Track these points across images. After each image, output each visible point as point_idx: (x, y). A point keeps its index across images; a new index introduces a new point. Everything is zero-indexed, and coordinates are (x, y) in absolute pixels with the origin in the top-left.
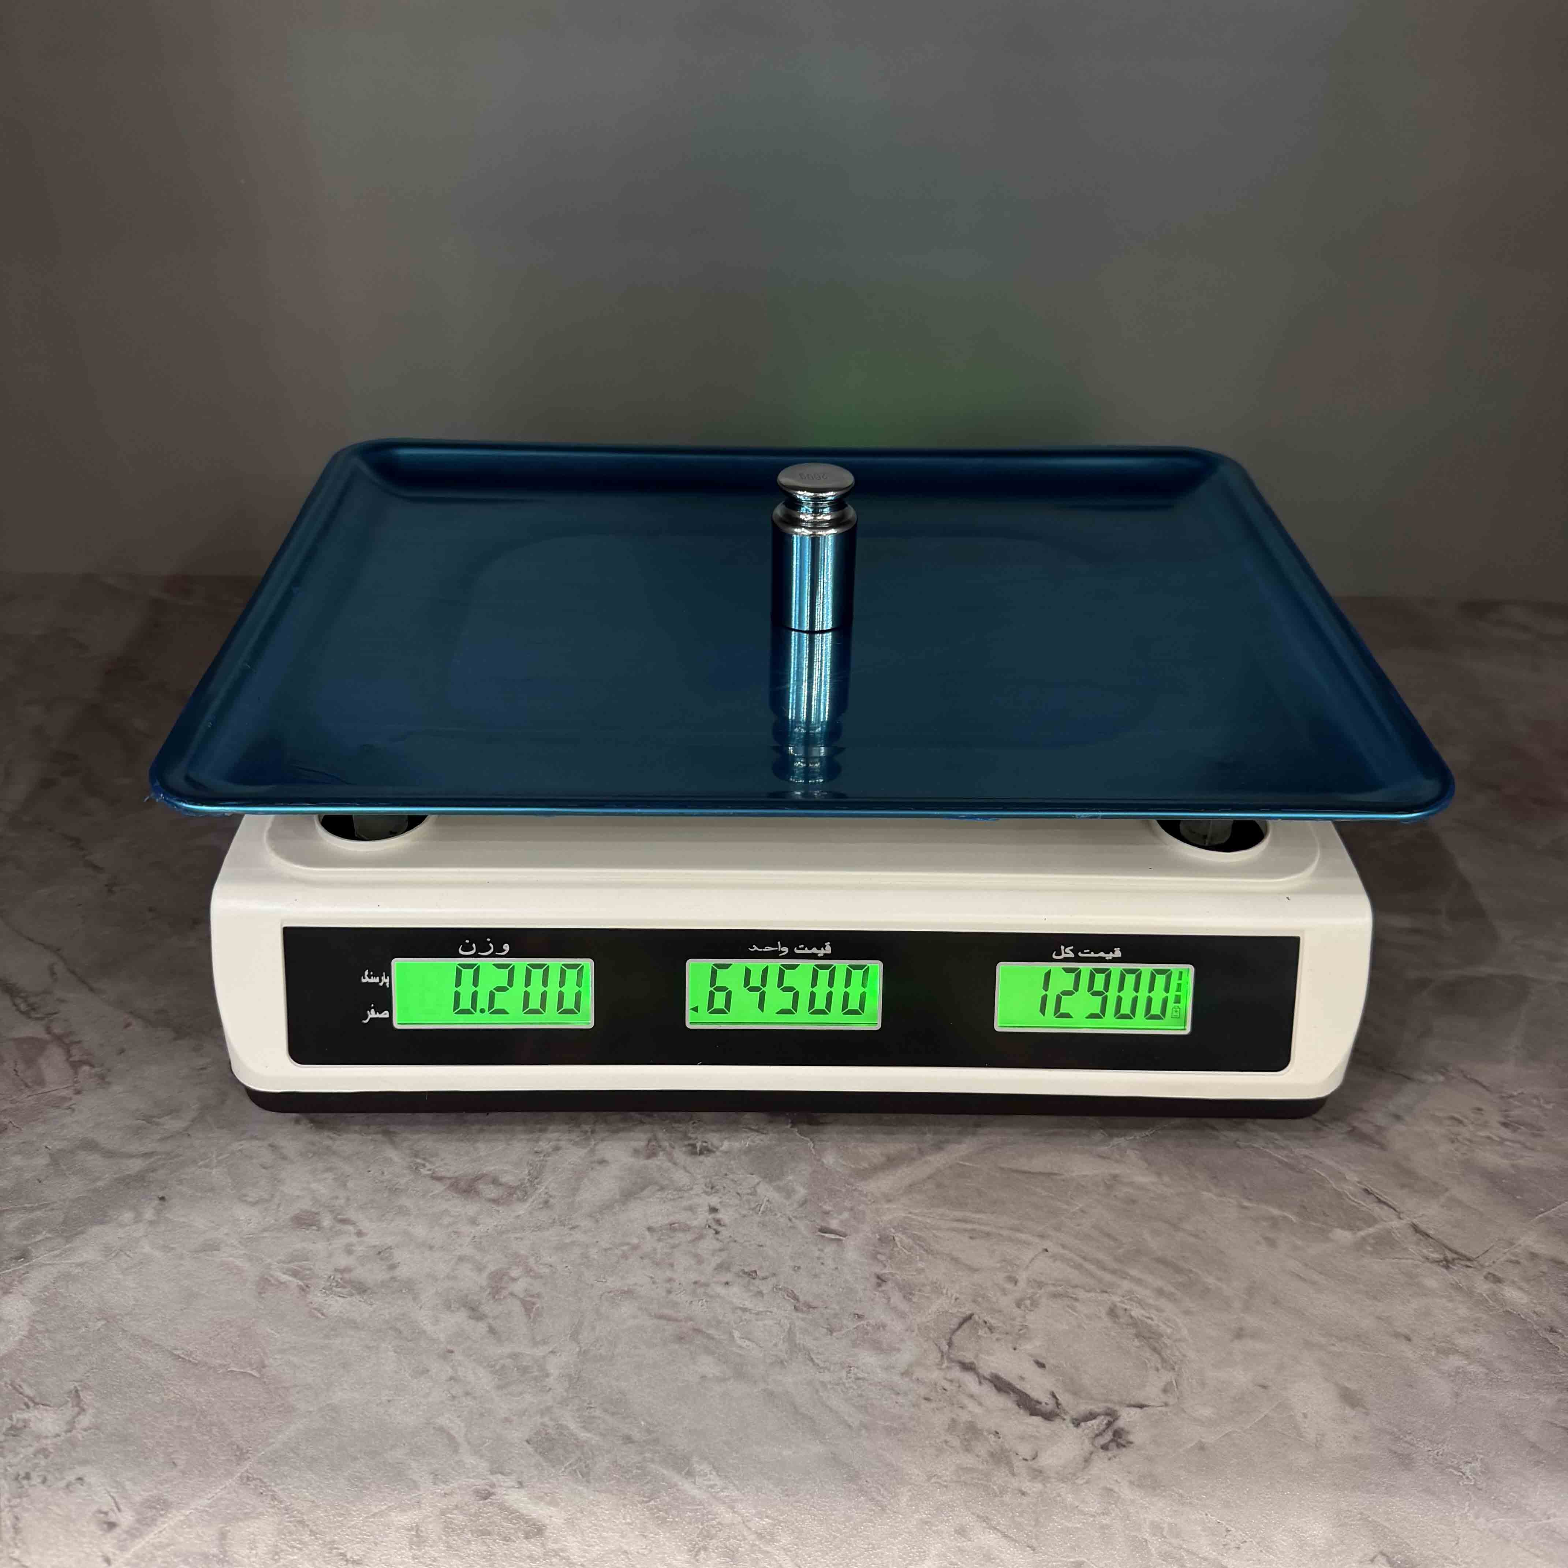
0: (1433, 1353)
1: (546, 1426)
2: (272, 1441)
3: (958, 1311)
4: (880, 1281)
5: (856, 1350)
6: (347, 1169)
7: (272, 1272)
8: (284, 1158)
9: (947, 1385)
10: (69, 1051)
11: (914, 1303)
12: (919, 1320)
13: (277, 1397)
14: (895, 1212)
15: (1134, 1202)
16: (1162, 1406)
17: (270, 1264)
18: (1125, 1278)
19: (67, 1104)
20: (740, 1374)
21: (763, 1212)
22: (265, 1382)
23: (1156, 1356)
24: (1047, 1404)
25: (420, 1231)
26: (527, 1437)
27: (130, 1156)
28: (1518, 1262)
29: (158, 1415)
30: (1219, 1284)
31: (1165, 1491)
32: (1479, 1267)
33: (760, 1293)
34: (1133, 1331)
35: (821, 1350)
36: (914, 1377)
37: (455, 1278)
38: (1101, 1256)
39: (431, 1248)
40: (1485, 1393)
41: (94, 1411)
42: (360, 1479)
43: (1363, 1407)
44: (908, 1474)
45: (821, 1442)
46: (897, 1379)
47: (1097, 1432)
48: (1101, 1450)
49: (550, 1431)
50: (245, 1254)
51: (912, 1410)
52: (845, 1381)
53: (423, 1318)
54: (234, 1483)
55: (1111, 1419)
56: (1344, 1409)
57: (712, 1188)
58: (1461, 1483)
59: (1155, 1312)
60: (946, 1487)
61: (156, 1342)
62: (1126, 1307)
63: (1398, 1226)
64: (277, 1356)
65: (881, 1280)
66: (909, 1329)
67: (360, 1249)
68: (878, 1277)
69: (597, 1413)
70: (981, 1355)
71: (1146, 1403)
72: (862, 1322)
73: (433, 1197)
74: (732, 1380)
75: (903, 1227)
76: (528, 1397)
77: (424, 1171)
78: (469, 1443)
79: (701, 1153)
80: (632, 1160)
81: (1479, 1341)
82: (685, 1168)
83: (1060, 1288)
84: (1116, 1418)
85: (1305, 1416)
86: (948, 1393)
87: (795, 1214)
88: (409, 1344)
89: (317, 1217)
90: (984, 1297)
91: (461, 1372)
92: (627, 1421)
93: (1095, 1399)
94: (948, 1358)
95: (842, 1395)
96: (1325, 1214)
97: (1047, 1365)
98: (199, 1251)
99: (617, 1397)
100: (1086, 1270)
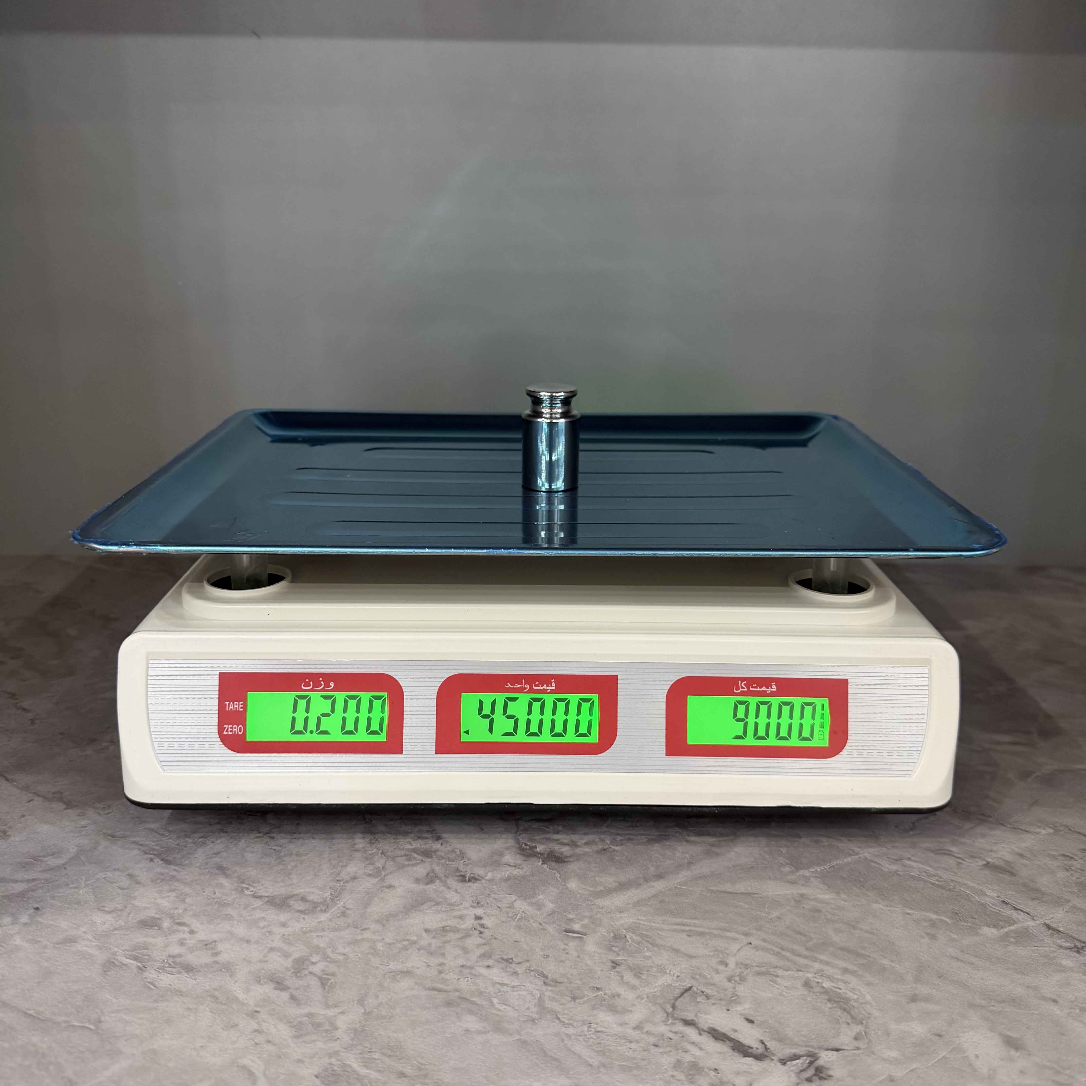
0: (1078, 1011)
1: (333, 1065)
3: (679, 985)
4: (613, 965)
5: (595, 1012)
6: (187, 890)
7: (117, 958)
8: (139, 883)
9: (671, 1035)
11: (643, 979)
12: (647, 990)
13: (108, 1044)
14: (626, 919)
15: (818, 911)
16: (854, 1050)
17: (116, 952)
18: (816, 961)
20: (498, 1028)
21: (519, 919)
22: (99, 1033)
23: (845, 1013)
24: (757, 1049)
25: (241, 931)
26: (316, 1073)
27: (16, 881)
30: (893, 965)
33: (516, 973)
34: (827, 997)
35: (566, 1012)
36: (644, 1030)
37: (266, 962)
38: (796, 947)
43: (1025, 1049)
45: (566, 1077)
46: (629, 1031)
47: (801, 1068)
48: (806, 1082)
49: (335, 1068)
50: (96, 946)
51: (643, 1053)
52: (586, 1033)
53: (237, 990)
55: (813, 1059)
56: (1009, 1052)
57: (478, 904)
59: (843, 984)
61: (14, 1005)
62: (818, 981)
63: (1033, 925)
64: (113, 1015)
65: (615, 964)
66: (639, 997)
67: (191, 942)
68: (613, 962)
69: (377, 1056)
70: (699, 1014)
71: (841, 1048)
72: (601, 993)
73: (253, 909)
74: (491, 1033)
75: (633, 929)
77: (247, 892)
78: (266, 1078)
79: (469, 881)
80: (415, 885)
82: (456, 891)
83: (762, 969)
84: (817, 1059)
85: (977, 1056)
86: (673, 1041)
87: (546, 920)
88: (223, 1007)
89: (159, 921)
90: (701, 975)
91: (265, 1026)
92: (401, 1061)
93: (798, 1045)
94: (673, 1017)
95: (584, 1043)
96: (973, 918)
97: (755, 1021)
98: (60, 943)
99: (393, 1044)
100: (784, 956)
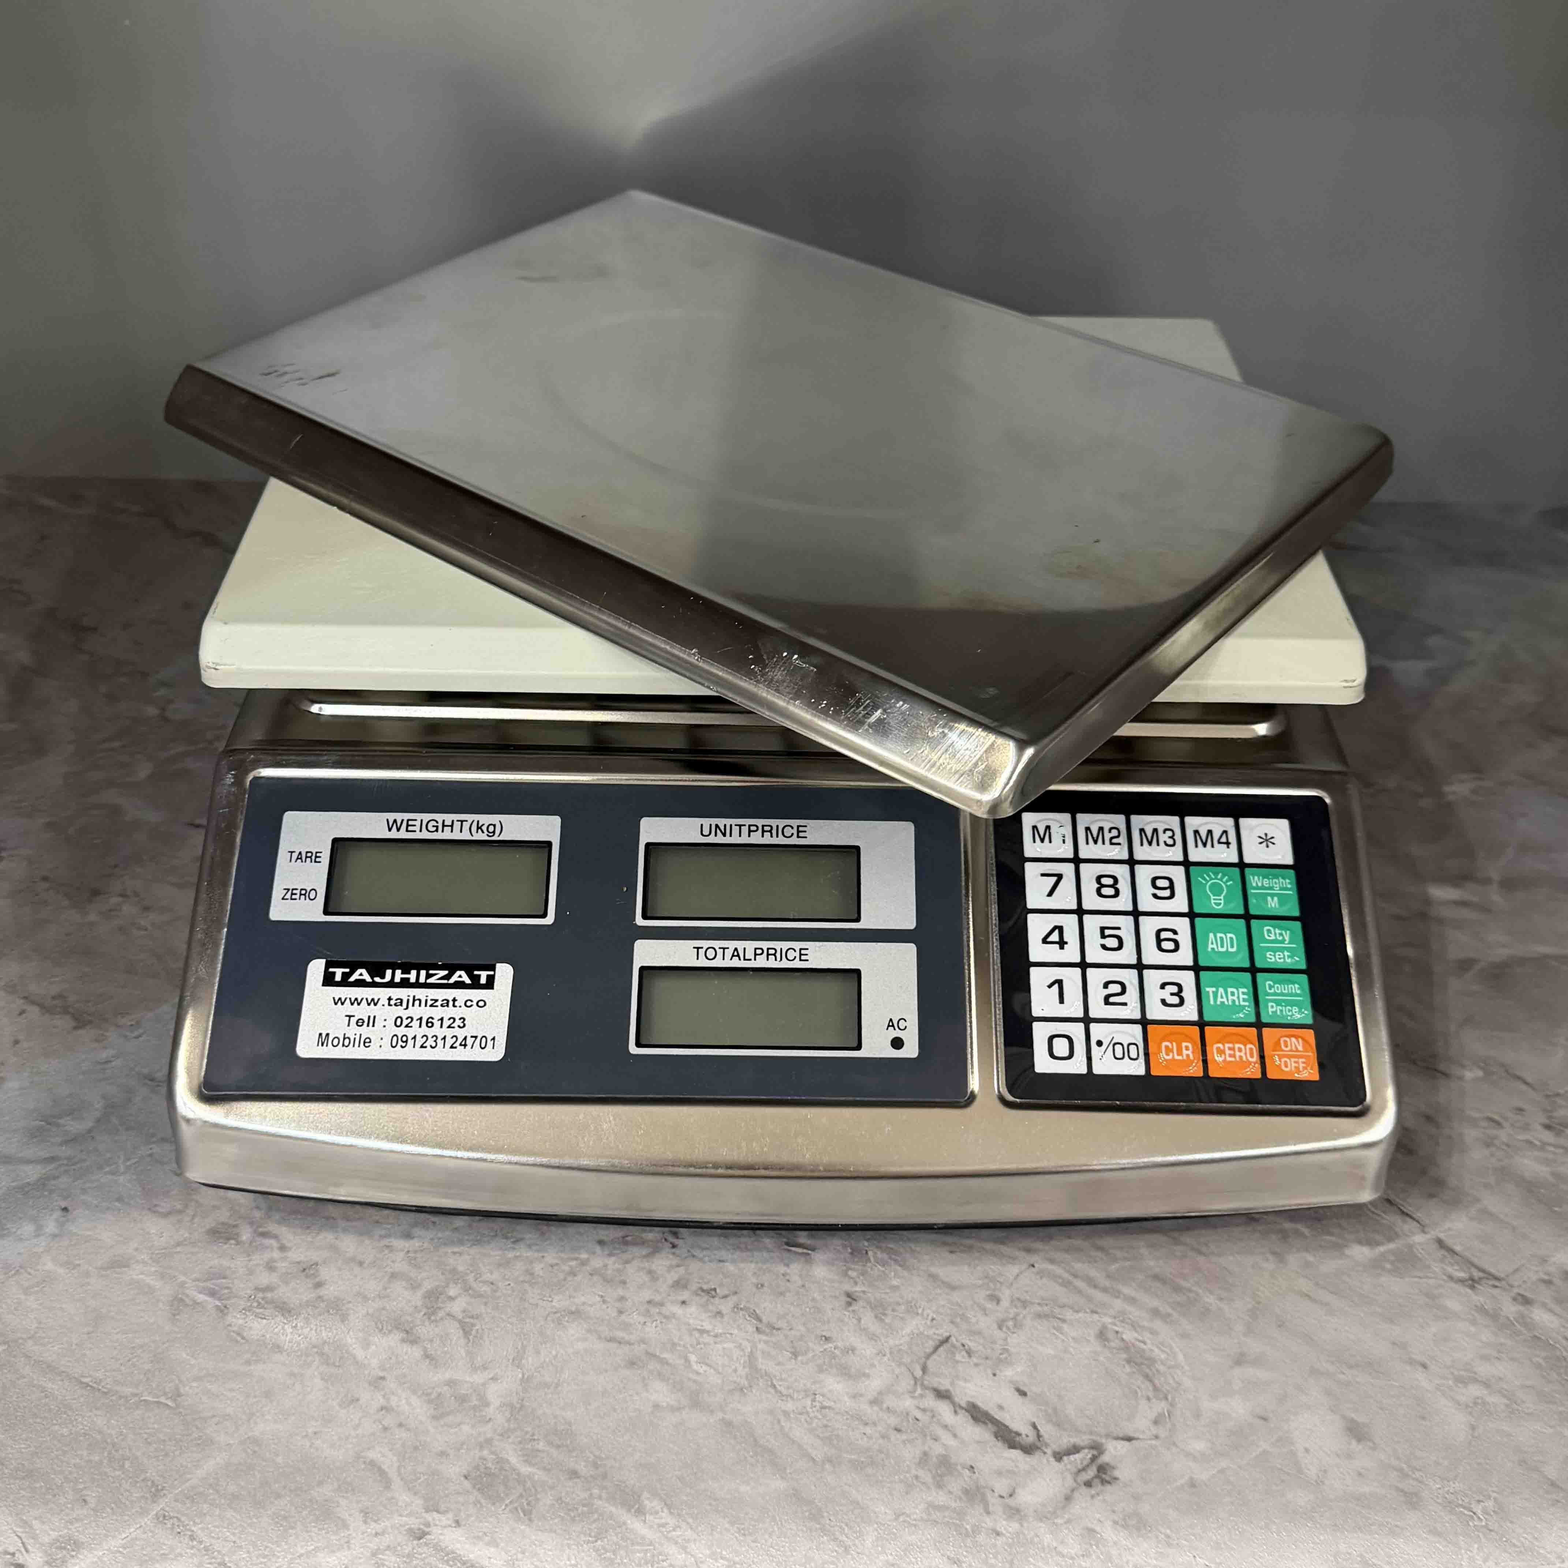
1: (485, 1459)
2: (189, 1476)
3: (934, 1333)
4: (849, 1300)
5: (822, 1376)
7: (187, 1291)
9: (919, 1415)
11: (886, 1324)
12: (891, 1342)
13: (194, 1429)
16: (1151, 1439)
17: (184, 1283)
18: (1117, 1297)
20: (696, 1403)
22: (181, 1413)
23: (1148, 1383)
24: (1027, 1436)
26: (465, 1472)
29: (66, 1449)
32: (1507, 1287)
33: (719, 1313)
34: (1124, 1356)
36: (885, 1406)
38: (1093, 1273)
42: (285, 1518)
43: (1370, 1440)
45: (782, 1478)
46: (865, 1407)
47: (1080, 1467)
48: (1084, 1487)
49: (490, 1465)
50: (156, 1271)
51: (881, 1441)
53: (354, 1343)
54: (149, 1522)
55: (1095, 1453)
56: (1349, 1444)
58: (1471, 1524)
59: (1149, 1335)
61: (62, 1369)
62: (1116, 1328)
64: (195, 1384)
65: (851, 1298)
66: (881, 1353)
68: (848, 1295)
69: (541, 1445)
70: (958, 1382)
71: (1136, 1436)
72: (830, 1345)
74: (687, 1409)
75: (877, 1240)
76: (466, 1428)
78: (402, 1479)
81: (1501, 1369)
83: (1046, 1308)
85: (1307, 1450)
86: (920, 1424)
90: (964, 1317)
93: (1080, 1432)
94: (922, 1385)
95: (806, 1425)
97: (1028, 1394)
99: (562, 1427)
100: (1075, 1288)
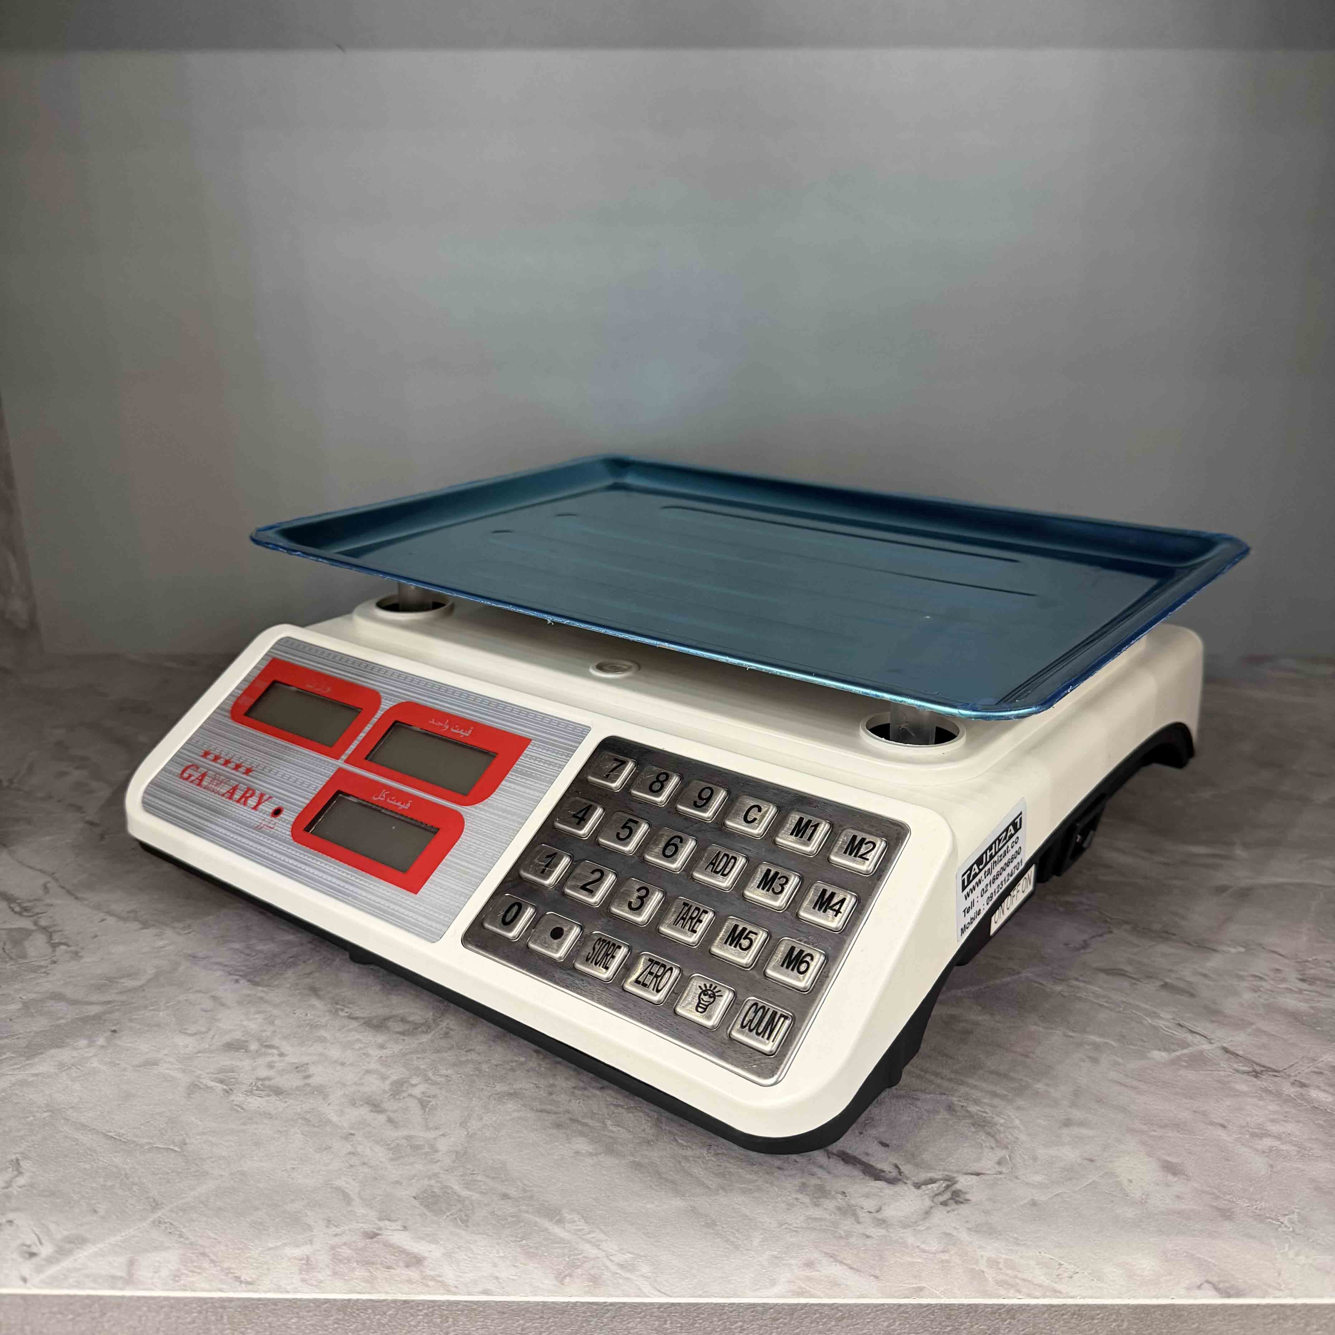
0: (1247, 1136)
6: (275, 1012)
8: (223, 1005)
10: (51, 936)
15: (970, 1033)
19: (43, 970)
25: (335, 1053)
27: (91, 1003)
28: (1321, 1073)
31: (1000, 1235)
35: (684, 1134)
37: (362, 1084)
39: (343, 1064)
40: (1299, 1165)
41: (31, 1174)
44: (761, 1222)
52: (705, 1155)
60: (795, 1231)
63: (1209, 1048)
67: (280, 1065)
73: (349, 1030)
77: (341, 1014)
84: (955, 1183)
88: (316, 1129)
89: (246, 1044)
91: (360, 1149)
92: (506, 1183)
96: (1142, 1040)
98: (140, 1066)
